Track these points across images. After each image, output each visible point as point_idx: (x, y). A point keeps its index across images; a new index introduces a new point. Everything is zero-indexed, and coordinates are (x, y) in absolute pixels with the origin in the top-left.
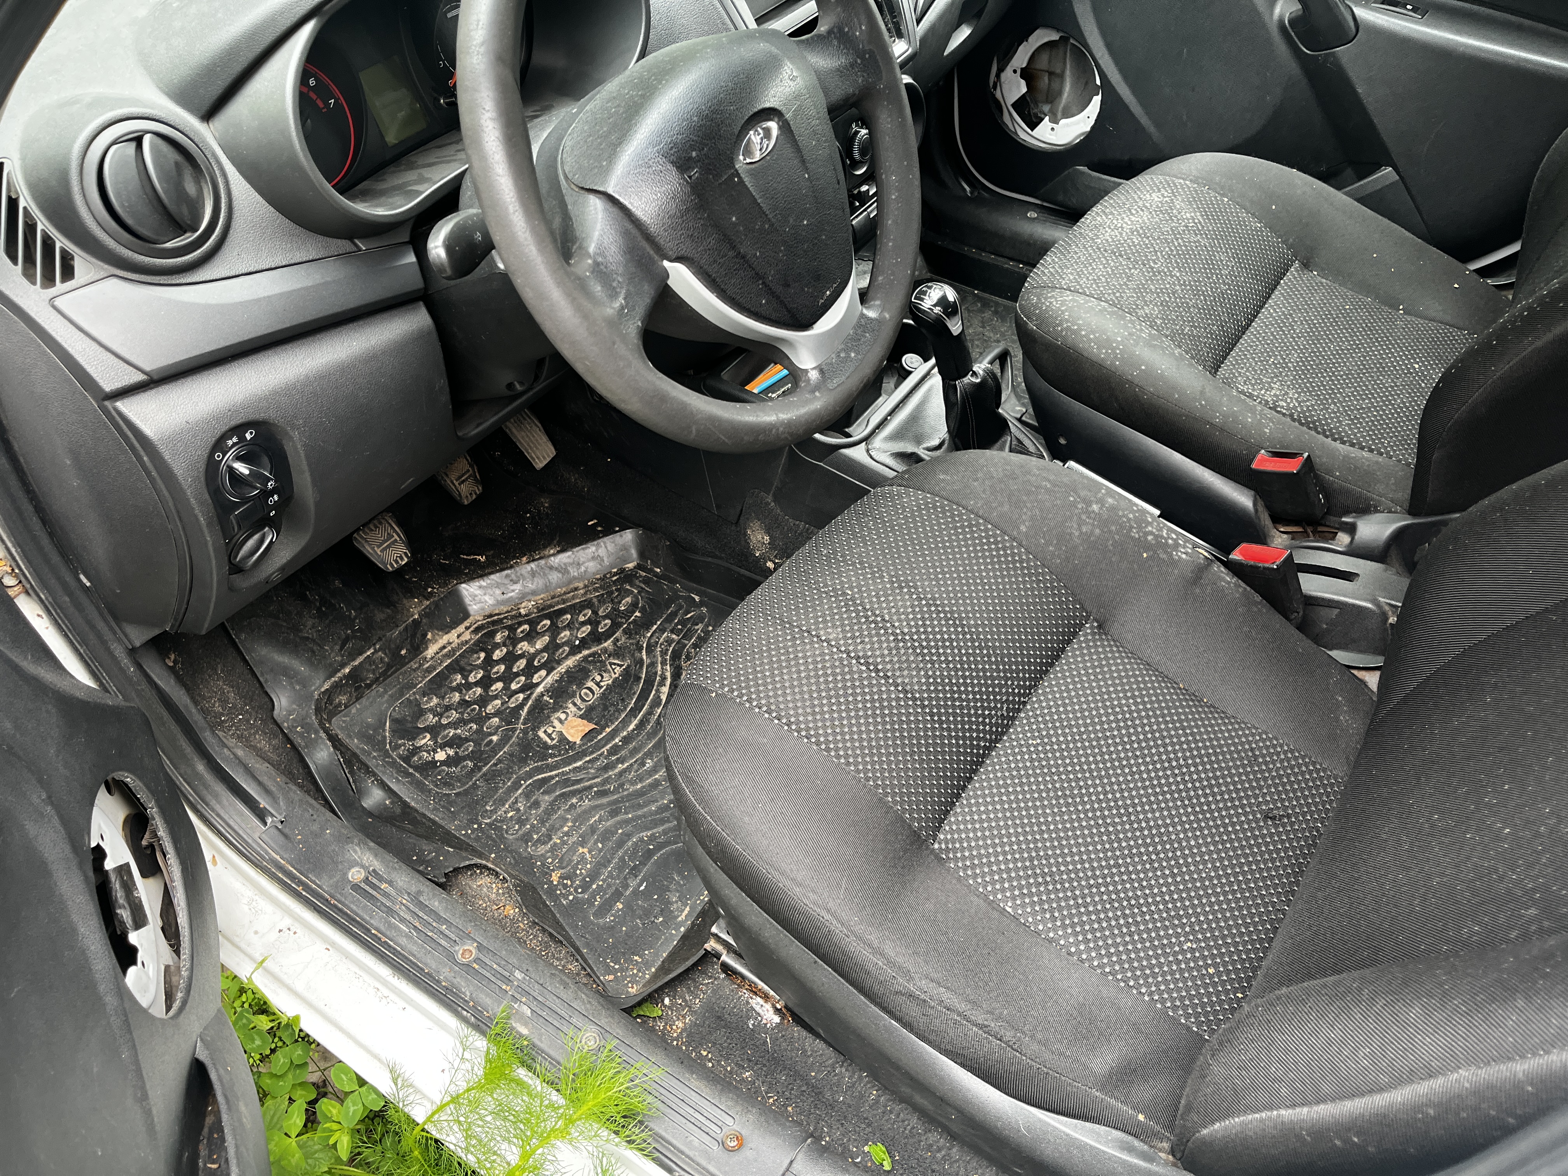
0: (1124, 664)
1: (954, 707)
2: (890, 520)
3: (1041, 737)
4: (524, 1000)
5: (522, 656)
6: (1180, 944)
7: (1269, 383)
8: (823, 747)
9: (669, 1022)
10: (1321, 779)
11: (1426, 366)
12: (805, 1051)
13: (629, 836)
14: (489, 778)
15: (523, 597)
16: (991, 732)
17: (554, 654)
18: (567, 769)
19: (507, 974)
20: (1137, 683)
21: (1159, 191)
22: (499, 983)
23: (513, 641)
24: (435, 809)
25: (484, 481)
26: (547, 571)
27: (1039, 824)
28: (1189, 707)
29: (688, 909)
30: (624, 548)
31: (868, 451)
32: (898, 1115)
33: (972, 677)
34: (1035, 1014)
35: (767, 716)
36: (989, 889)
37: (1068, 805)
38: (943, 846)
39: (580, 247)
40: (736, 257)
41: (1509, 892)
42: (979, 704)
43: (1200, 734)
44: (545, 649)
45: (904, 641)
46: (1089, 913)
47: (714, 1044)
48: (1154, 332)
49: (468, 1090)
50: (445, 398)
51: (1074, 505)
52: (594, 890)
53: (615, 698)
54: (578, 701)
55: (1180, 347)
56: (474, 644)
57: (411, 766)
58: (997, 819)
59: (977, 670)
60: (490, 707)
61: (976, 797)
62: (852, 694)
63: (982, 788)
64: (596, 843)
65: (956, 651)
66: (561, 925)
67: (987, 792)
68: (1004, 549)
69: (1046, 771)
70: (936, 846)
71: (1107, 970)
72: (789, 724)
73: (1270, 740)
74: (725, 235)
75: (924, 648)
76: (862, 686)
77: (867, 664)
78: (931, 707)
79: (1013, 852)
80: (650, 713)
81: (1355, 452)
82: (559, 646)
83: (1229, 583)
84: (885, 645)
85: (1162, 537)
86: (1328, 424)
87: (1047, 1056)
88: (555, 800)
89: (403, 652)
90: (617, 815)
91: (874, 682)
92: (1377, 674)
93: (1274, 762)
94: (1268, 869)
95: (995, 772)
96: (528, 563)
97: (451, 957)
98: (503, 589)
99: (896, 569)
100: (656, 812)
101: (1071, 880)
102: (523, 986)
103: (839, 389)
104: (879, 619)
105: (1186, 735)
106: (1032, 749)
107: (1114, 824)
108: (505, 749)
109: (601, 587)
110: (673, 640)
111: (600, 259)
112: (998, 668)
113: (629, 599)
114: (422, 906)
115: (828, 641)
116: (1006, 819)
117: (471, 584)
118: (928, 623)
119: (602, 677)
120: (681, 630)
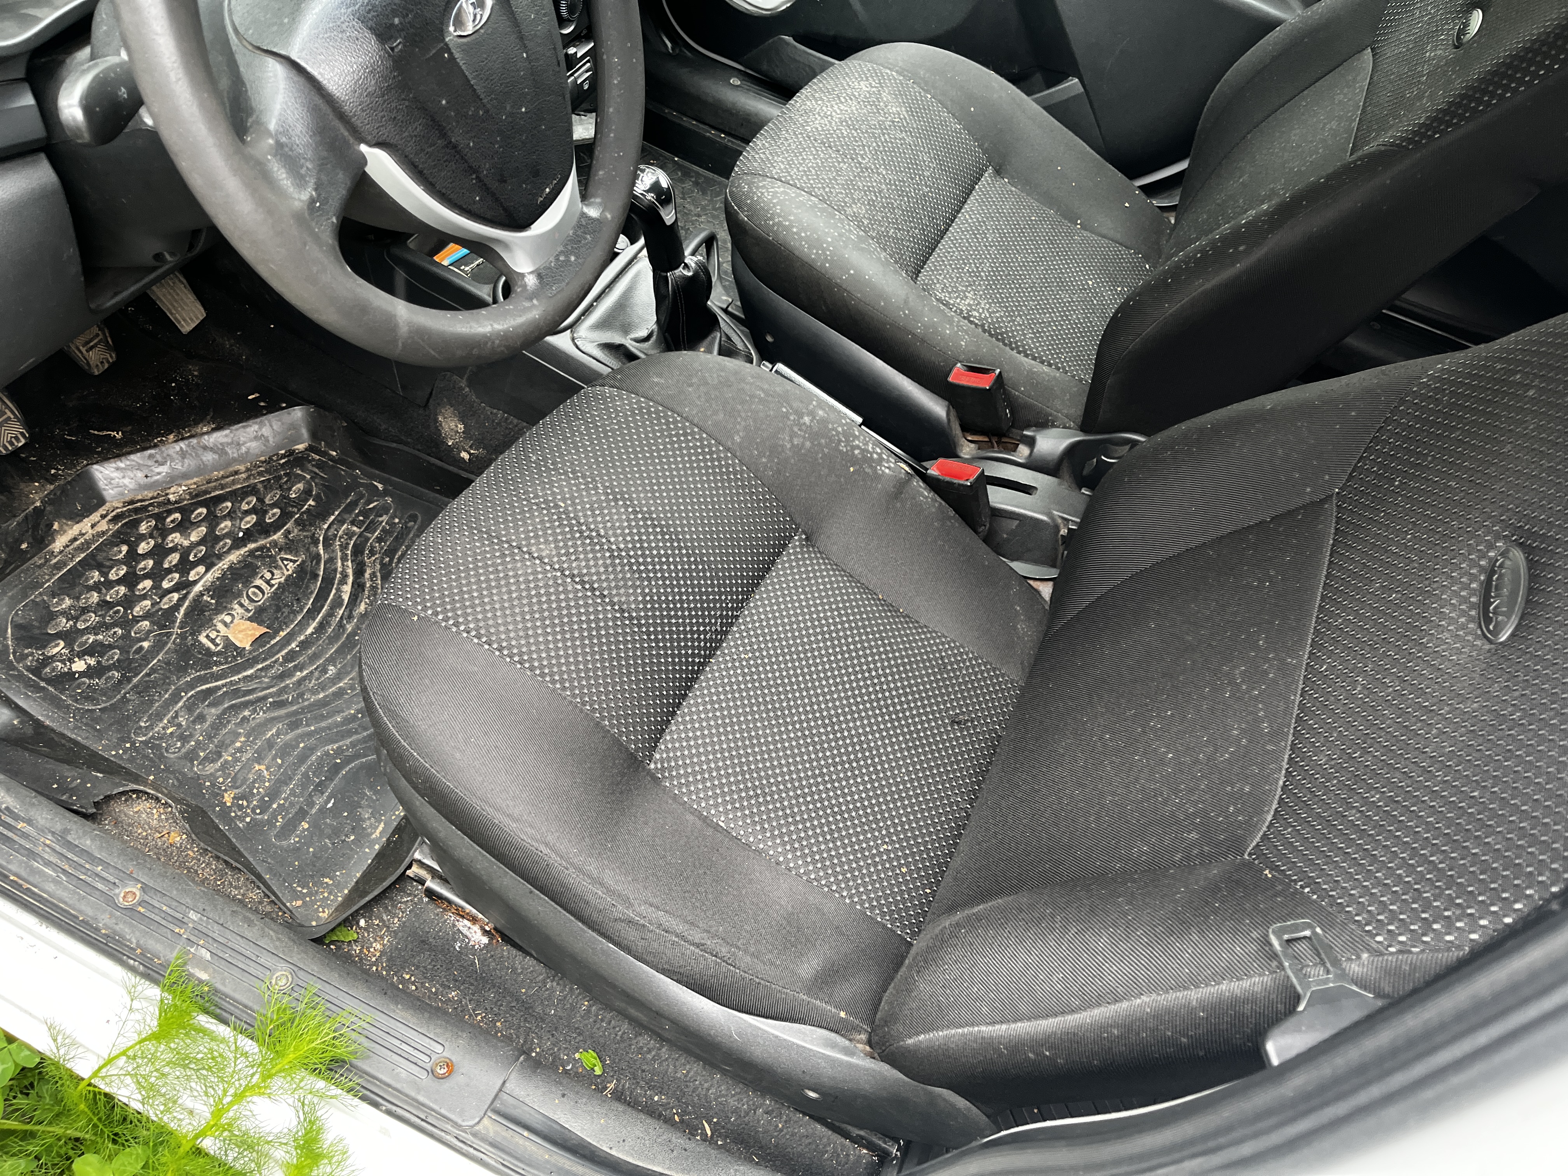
0: (829, 576)
1: (670, 624)
2: (603, 425)
3: (753, 651)
4: (202, 942)
5: (174, 550)
6: (877, 847)
7: (964, 292)
8: (538, 672)
9: (365, 944)
10: (1000, 683)
11: (1098, 283)
12: (514, 970)
13: (312, 750)
14: (143, 689)
15: (173, 479)
16: (705, 648)
17: (213, 547)
18: (236, 678)
19: (179, 916)
20: (842, 594)
21: (867, 80)
22: (171, 926)
23: (162, 531)
24: (76, 727)
25: (117, 347)
26: (200, 451)
27: (750, 738)
28: (887, 617)
29: (382, 825)
30: (293, 426)
31: (573, 339)
32: (609, 1023)
33: (687, 593)
34: (749, 929)
35: (476, 641)
36: (703, 805)
37: (777, 717)
38: (659, 766)
39: (258, 123)
40: (447, 146)
41: (1173, 813)
42: (694, 621)
43: (897, 643)
44: (202, 542)
45: (620, 557)
46: (796, 823)
47: (417, 967)
48: (862, 233)
49: (140, 1042)
50: (75, 268)
51: (786, 416)
52: (275, 810)
53: (288, 598)
54: (246, 602)
55: (885, 250)
56: (113, 535)
57: (43, 680)
58: (711, 735)
59: (693, 586)
60: (137, 609)
61: (691, 713)
62: (567, 615)
63: (697, 705)
64: (274, 758)
65: (672, 567)
66: (239, 851)
67: (701, 708)
68: (719, 459)
69: (757, 684)
70: (652, 766)
71: (813, 876)
72: (501, 649)
73: (958, 648)
74: (433, 120)
75: (640, 564)
76: (577, 606)
77: (582, 583)
78: (648, 625)
79: (726, 767)
80: (330, 614)
81: (1037, 367)
82: (218, 539)
83: (926, 498)
84: (601, 562)
85: (868, 451)
86: (1014, 337)
87: (760, 967)
88: (224, 712)
89: (24, 546)
90: (297, 727)
91: (590, 602)
92: (1051, 584)
93: (960, 669)
94: (954, 771)
95: (709, 687)
96: (176, 441)
97: (111, 901)
98: (146, 472)
99: (611, 480)
100: (343, 723)
101: (780, 791)
102: (199, 927)
103: (559, 296)
104: (594, 534)
105: (884, 645)
106: (744, 663)
107: (819, 734)
108: (160, 657)
109: (267, 471)
110: (354, 533)
111: (284, 140)
112: (712, 583)
113: (300, 486)
114: (70, 846)
115: (540, 558)
116: (719, 734)
117: (106, 465)
118: (644, 538)
119: (273, 574)
120: (363, 522)
